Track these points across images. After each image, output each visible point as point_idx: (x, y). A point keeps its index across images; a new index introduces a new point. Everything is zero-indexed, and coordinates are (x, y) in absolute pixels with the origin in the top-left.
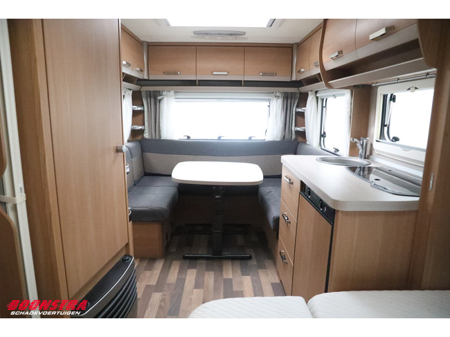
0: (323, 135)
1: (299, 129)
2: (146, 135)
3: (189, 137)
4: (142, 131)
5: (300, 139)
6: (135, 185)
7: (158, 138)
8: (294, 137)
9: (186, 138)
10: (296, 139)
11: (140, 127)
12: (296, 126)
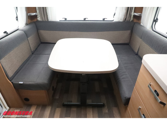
0: (155, 21)
1: (136, 14)
2: (39, 19)
3: (66, 19)
4: (36, 16)
5: (135, 21)
6: (32, 54)
7: (46, 20)
8: (132, 19)
9: (64, 19)
10: (132, 21)
11: (34, 14)
12: (134, 12)
